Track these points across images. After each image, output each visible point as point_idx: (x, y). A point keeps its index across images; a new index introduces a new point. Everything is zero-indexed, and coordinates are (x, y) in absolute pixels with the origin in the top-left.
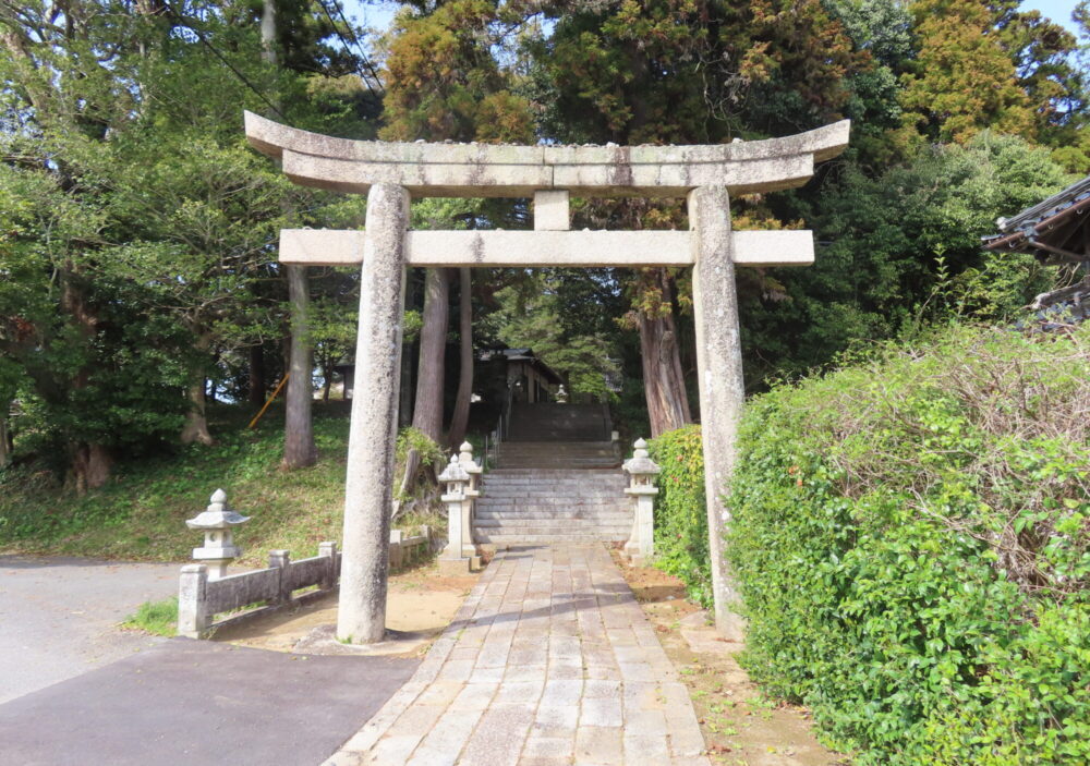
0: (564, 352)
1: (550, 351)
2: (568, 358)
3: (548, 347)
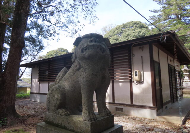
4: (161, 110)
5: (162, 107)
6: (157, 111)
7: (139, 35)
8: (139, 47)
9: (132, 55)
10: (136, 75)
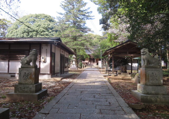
0: (75, 42)
1: (70, 42)
2: (76, 45)
3: (70, 40)
4: (53, 76)
5: (54, 75)
6: (51, 75)
7: (48, 27)
8: (45, 44)
9: (41, 48)
10: (43, 58)
